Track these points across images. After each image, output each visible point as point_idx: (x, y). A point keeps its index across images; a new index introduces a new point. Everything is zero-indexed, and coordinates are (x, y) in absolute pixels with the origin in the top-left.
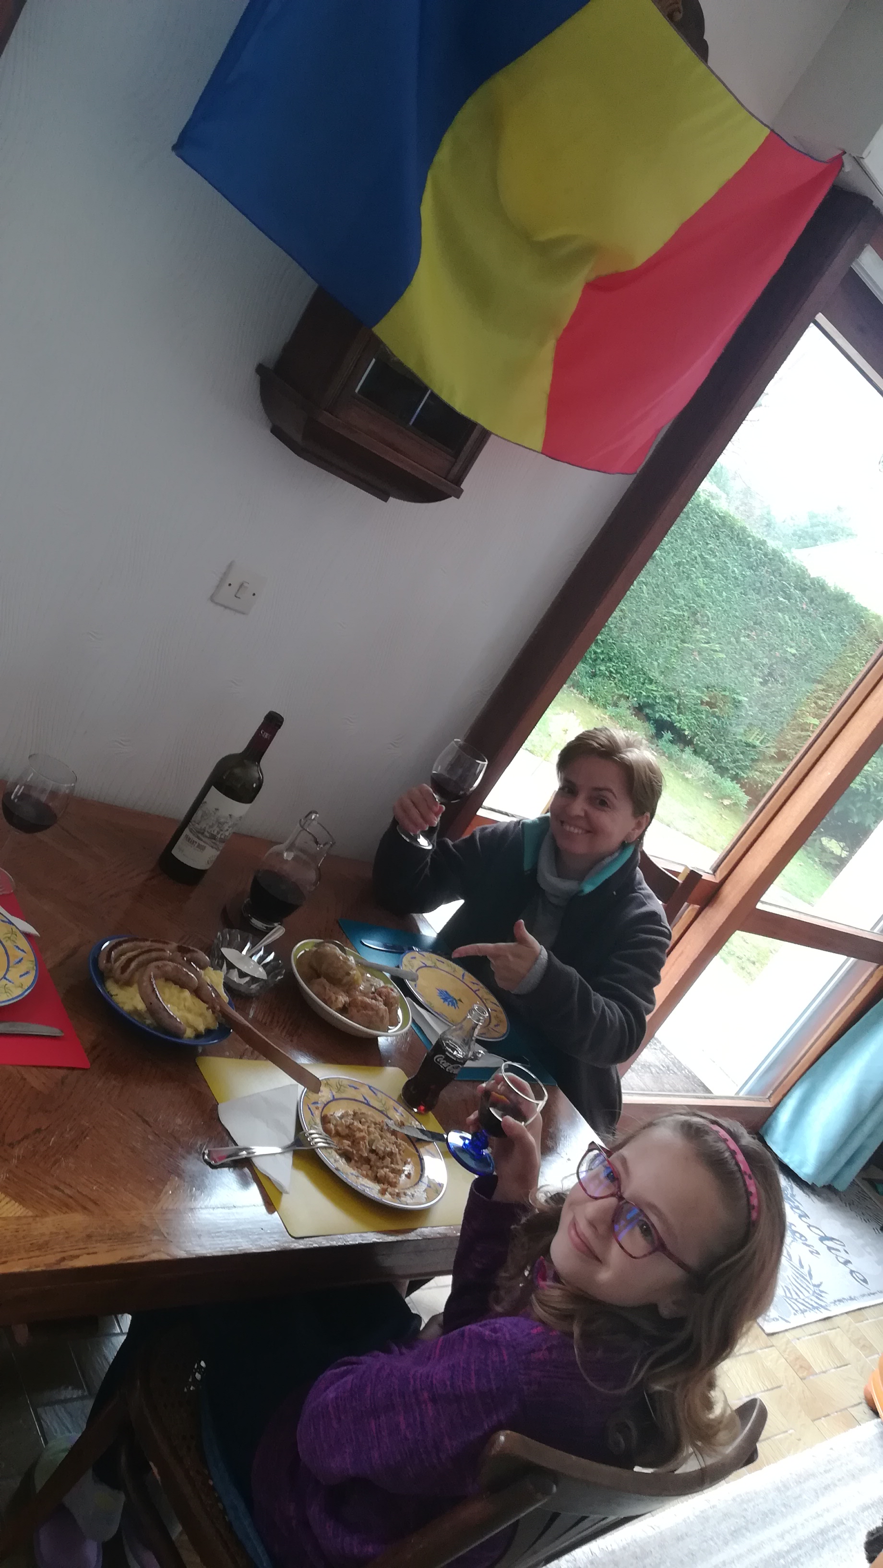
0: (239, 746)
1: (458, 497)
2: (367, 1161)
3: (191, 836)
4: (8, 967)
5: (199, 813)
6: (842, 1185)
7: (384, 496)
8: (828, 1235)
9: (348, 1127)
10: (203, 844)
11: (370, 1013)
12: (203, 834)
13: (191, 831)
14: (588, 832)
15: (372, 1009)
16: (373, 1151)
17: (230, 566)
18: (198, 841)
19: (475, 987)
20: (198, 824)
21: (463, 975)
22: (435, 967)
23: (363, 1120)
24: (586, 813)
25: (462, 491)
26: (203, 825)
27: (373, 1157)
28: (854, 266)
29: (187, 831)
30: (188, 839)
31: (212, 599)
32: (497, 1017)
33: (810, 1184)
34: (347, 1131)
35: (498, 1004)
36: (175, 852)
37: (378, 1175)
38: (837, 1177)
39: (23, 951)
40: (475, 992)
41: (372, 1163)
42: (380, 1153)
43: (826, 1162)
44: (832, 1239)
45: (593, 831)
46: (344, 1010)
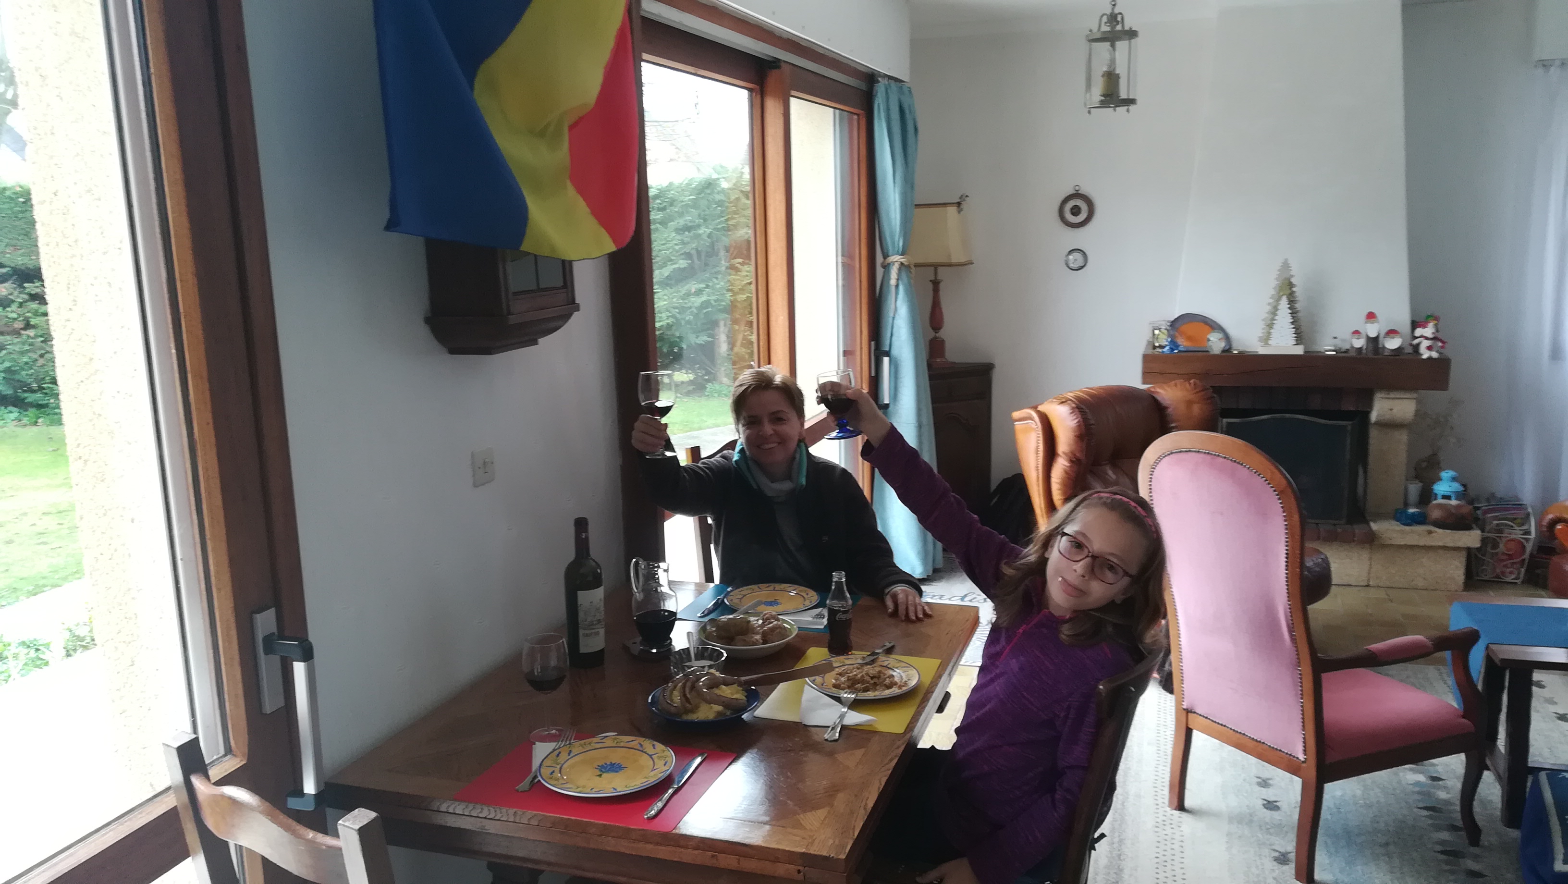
0: (570, 555)
1: (578, 310)
2: (875, 684)
3: (587, 632)
4: (642, 751)
5: (581, 615)
6: (940, 564)
7: (534, 342)
8: (962, 595)
9: (848, 680)
10: (597, 630)
11: (778, 630)
12: (592, 625)
13: (585, 629)
14: (779, 443)
15: (777, 628)
16: (872, 678)
17: (473, 455)
18: (594, 631)
19: (771, 588)
20: (586, 621)
21: (759, 587)
22: (744, 596)
23: (849, 671)
24: (774, 430)
25: (578, 305)
26: (589, 619)
27: (875, 680)
28: (643, 13)
29: (581, 632)
30: (587, 635)
31: (476, 485)
32: (800, 591)
33: (925, 577)
34: (851, 682)
35: (790, 585)
36: (583, 650)
37: (887, 684)
38: (934, 561)
39: (633, 741)
40: (774, 590)
41: (878, 683)
42: (877, 675)
43: (924, 555)
44: (966, 596)
45: (783, 440)
46: (765, 642)
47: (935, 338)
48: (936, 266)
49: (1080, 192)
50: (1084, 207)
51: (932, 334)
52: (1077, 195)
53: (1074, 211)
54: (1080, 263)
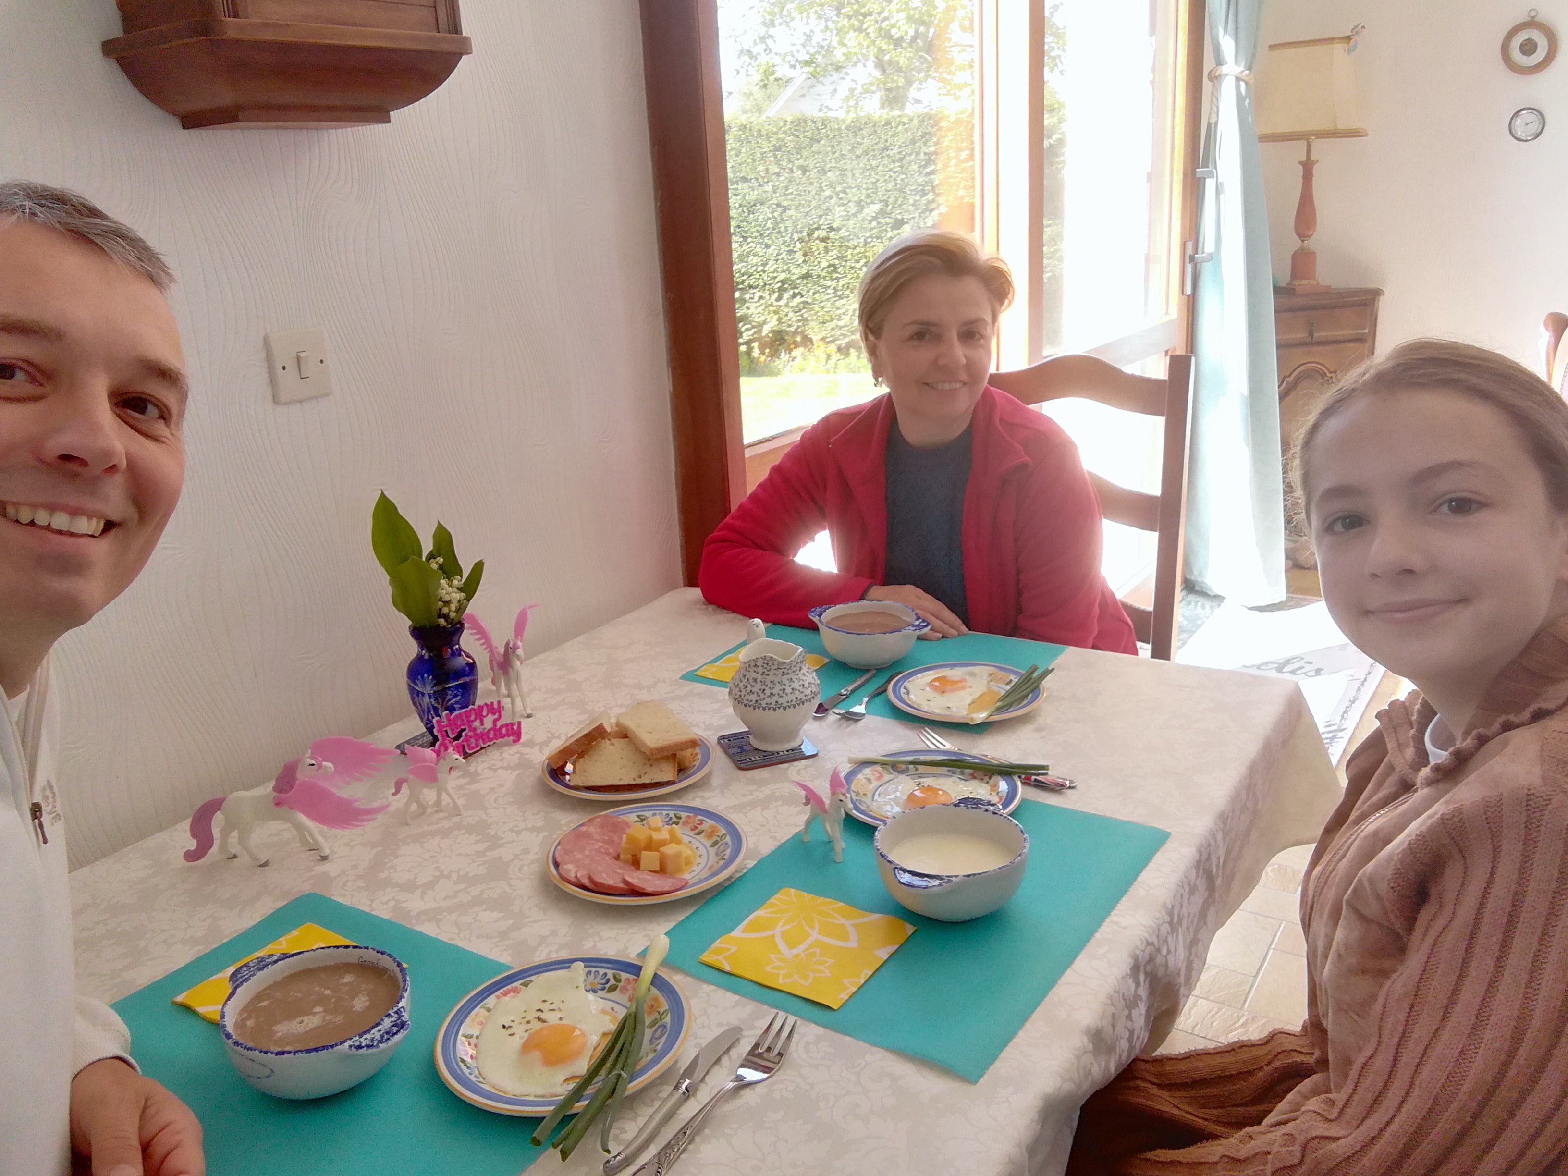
47: (1302, 249)
48: (1305, 137)
49: (1537, 19)
50: (1542, 42)
51: (1295, 243)
52: (1532, 23)
53: (1527, 48)
54: (1534, 128)
